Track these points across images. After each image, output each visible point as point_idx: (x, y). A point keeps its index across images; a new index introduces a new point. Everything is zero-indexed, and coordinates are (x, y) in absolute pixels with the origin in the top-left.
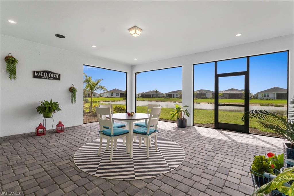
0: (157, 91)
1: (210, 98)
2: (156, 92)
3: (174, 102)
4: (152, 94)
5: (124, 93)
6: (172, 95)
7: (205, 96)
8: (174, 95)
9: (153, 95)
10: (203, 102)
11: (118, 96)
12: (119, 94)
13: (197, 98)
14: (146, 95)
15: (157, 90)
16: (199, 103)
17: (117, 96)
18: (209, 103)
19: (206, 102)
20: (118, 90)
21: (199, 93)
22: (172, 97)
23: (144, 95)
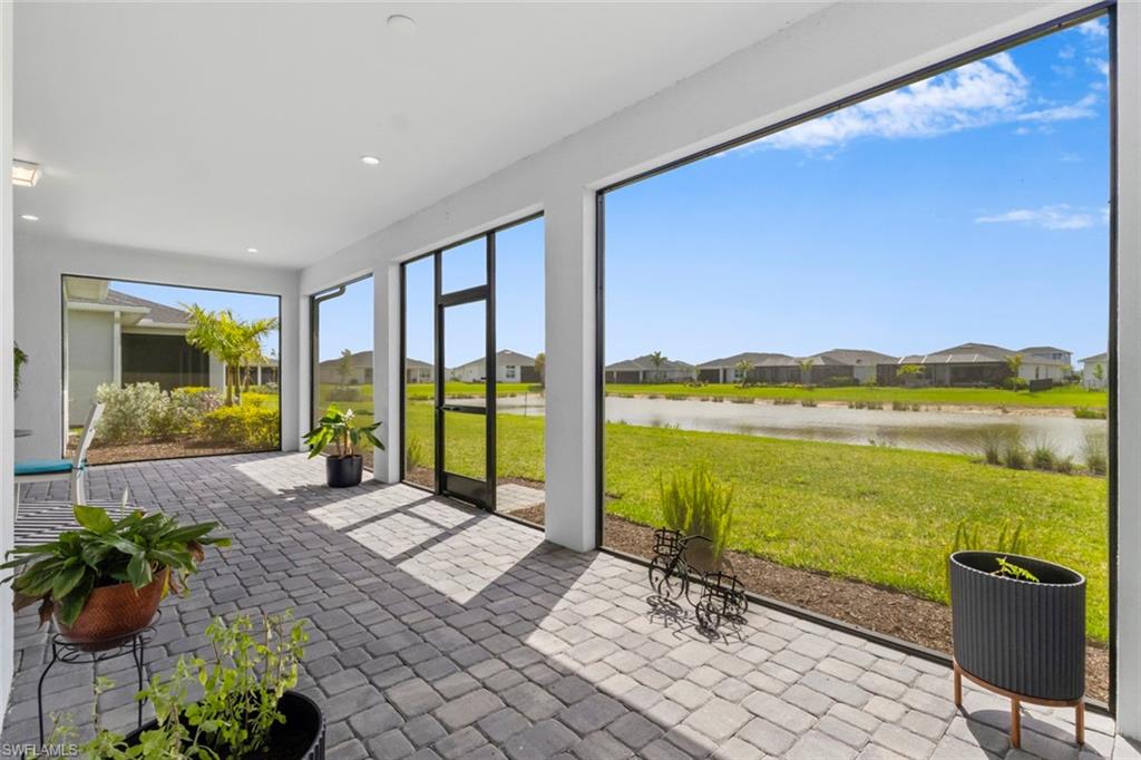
0: (661, 356)
1: (868, 385)
2: (656, 360)
3: (715, 401)
4: (644, 369)
5: (533, 364)
6: (718, 371)
7: (851, 374)
8: (725, 371)
9: (645, 373)
10: (833, 400)
11: (513, 376)
12: (518, 371)
13: (815, 385)
14: (618, 373)
15: (658, 355)
16: (813, 406)
17: (508, 376)
18: (854, 403)
19: (841, 401)
20: (513, 353)
21: (822, 363)
22: (717, 381)
23: (612, 373)
